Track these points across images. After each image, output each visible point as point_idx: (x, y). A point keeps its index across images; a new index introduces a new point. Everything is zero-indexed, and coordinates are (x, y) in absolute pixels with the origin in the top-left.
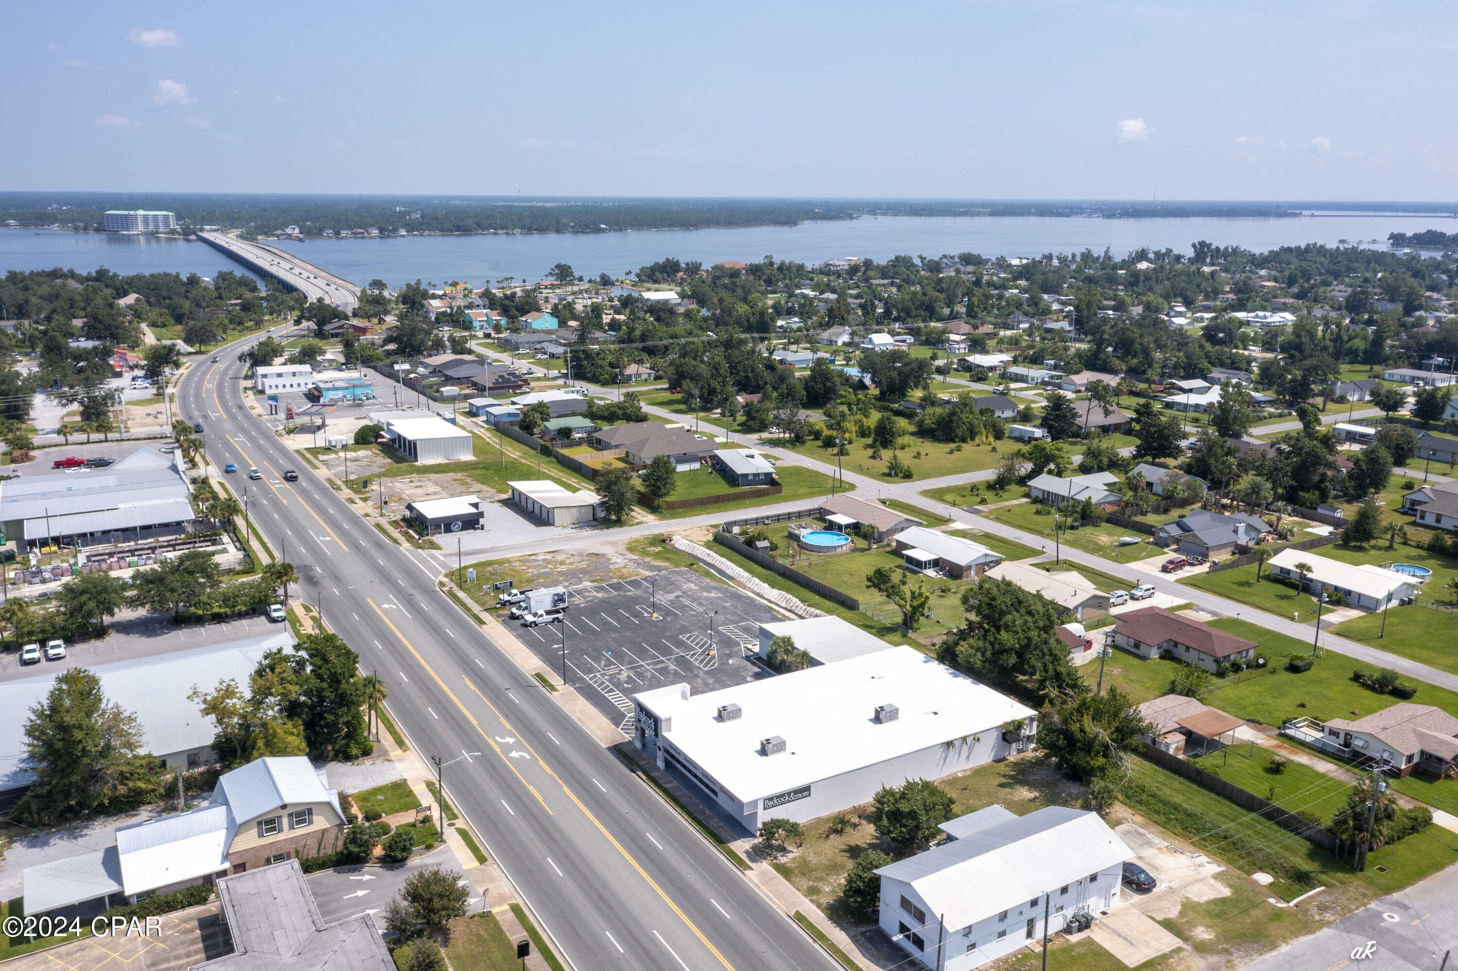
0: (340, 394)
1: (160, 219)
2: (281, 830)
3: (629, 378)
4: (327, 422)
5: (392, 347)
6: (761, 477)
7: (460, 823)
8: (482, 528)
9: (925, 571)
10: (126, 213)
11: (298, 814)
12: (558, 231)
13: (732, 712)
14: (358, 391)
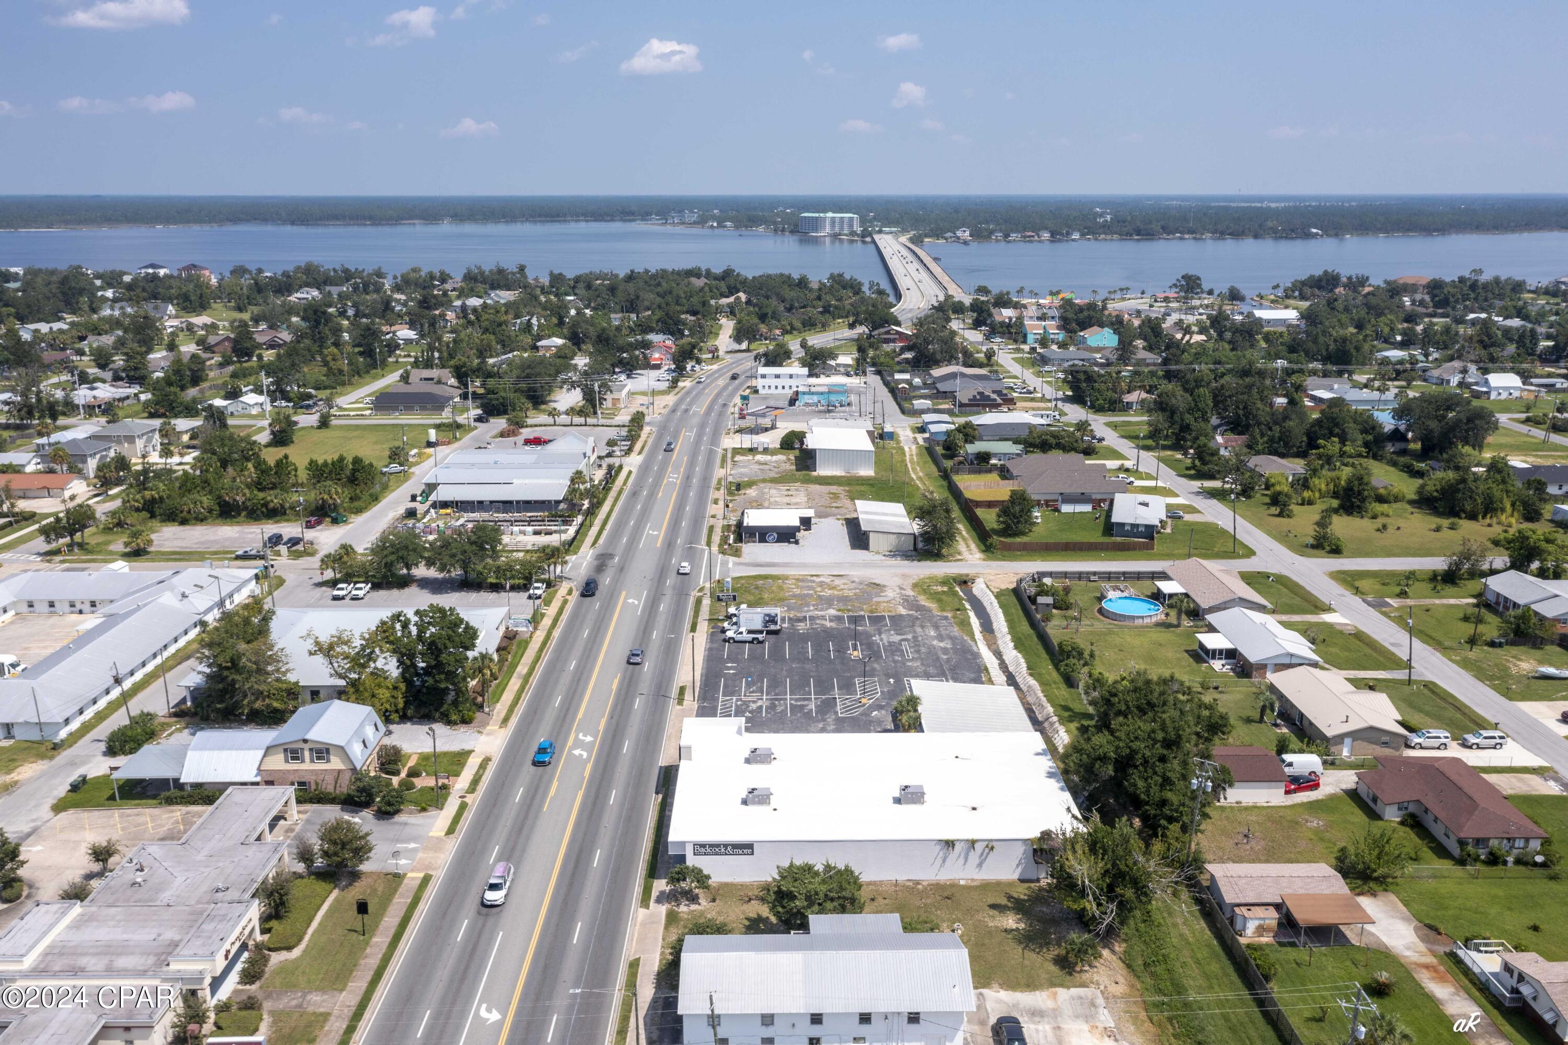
0: (815, 399)
1: (846, 221)
2: (303, 761)
3: (1129, 405)
4: (778, 424)
5: (909, 355)
6: (1141, 529)
7: (469, 799)
8: (797, 542)
9: (1212, 662)
10: (816, 215)
11: (319, 751)
12: (1256, 237)
13: (759, 755)
14: (833, 398)
